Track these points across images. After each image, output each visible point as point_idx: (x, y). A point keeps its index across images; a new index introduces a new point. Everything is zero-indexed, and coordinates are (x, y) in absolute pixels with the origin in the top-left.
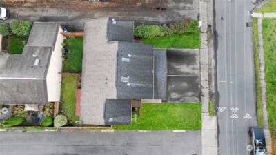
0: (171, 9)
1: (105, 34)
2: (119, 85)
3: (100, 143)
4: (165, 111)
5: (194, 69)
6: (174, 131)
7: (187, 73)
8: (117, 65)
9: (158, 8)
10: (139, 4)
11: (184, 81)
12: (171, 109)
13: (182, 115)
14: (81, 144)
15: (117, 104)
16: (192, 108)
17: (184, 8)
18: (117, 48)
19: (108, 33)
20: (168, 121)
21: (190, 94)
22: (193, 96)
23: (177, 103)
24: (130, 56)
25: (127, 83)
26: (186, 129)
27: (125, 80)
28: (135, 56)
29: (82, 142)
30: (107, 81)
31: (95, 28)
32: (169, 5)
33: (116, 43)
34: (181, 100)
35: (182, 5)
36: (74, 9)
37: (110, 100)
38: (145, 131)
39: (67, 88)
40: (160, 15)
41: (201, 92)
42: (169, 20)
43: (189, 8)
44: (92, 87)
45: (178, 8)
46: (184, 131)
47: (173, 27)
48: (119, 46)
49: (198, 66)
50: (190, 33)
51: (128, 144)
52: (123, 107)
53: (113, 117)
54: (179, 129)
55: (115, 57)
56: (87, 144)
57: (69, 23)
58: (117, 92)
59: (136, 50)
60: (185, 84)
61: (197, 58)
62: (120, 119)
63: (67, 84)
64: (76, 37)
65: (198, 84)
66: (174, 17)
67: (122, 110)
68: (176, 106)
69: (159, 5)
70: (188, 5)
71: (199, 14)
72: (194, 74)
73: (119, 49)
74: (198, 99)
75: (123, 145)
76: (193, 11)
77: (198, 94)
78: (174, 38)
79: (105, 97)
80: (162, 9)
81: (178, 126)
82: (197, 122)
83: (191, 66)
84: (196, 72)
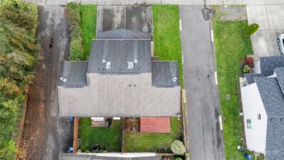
0: (53, 32)
1: (78, 89)
2: (136, 71)
3: (198, 104)
4: (161, 38)
5: (118, 11)
6: (181, 29)
7: (123, 17)
8: (114, 73)
9: (51, 46)
10: (44, 66)
11: (131, 20)
12: (160, 33)
13: (164, 22)
14: (201, 125)
15: (157, 75)
16: (158, 12)
17: (52, 20)
18: (95, 74)
19: (77, 87)
20: (171, 35)
21: (143, 14)
22: (145, 12)
23: (152, 27)
24: (104, 61)
25: (134, 64)
26: (179, 19)
27: (131, 65)
28: (104, 57)
29: (199, 124)
30: (133, 85)
31: (70, 103)
32: (48, 35)
33: (89, 75)
34: (150, 23)
35: (49, 22)
36: (44, 142)
37: (153, 81)
38: (183, 58)
39: (140, 145)
40: (59, 45)
41: (141, 5)
42: (64, 34)
43: (53, 15)
44: (139, 103)
45: (53, 26)
46: (180, 21)
47: (73, 26)
48: (92, 72)
49: (115, 7)
50: (81, 14)
51: (197, 75)
52: (161, 69)
53: (171, 78)
54: (178, 25)
55: (105, 76)
56: (200, 119)
57: (61, 147)
58: (144, 72)
59: (98, 56)
60: (134, 20)
61: (107, 7)
62: (173, 71)
63: (135, 146)
64: (79, 137)
65: (133, 7)
66: (63, 30)
67: (163, 70)
68: (156, 27)
69: (48, 45)
70: (50, 16)
71: (61, 6)
72: (123, 11)
73: (96, 72)
74: (148, 8)
75: (199, 80)
76: (57, 11)
77: (143, 7)
78: (85, 30)
79: (150, 86)
80: (52, 42)
81: (176, 26)
82: (171, 8)
83: (116, 14)
84: (121, 9)
